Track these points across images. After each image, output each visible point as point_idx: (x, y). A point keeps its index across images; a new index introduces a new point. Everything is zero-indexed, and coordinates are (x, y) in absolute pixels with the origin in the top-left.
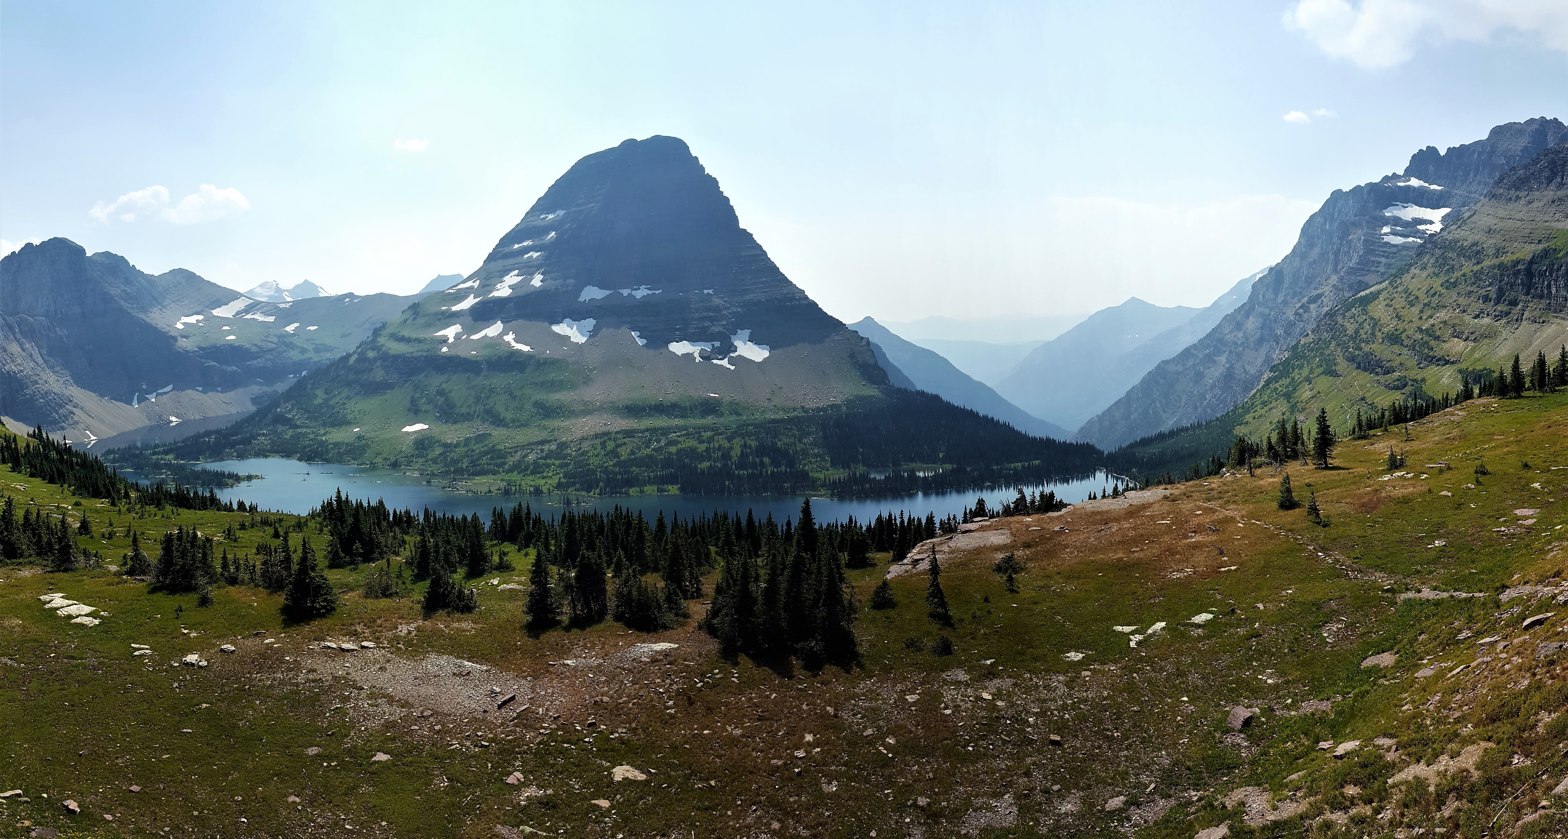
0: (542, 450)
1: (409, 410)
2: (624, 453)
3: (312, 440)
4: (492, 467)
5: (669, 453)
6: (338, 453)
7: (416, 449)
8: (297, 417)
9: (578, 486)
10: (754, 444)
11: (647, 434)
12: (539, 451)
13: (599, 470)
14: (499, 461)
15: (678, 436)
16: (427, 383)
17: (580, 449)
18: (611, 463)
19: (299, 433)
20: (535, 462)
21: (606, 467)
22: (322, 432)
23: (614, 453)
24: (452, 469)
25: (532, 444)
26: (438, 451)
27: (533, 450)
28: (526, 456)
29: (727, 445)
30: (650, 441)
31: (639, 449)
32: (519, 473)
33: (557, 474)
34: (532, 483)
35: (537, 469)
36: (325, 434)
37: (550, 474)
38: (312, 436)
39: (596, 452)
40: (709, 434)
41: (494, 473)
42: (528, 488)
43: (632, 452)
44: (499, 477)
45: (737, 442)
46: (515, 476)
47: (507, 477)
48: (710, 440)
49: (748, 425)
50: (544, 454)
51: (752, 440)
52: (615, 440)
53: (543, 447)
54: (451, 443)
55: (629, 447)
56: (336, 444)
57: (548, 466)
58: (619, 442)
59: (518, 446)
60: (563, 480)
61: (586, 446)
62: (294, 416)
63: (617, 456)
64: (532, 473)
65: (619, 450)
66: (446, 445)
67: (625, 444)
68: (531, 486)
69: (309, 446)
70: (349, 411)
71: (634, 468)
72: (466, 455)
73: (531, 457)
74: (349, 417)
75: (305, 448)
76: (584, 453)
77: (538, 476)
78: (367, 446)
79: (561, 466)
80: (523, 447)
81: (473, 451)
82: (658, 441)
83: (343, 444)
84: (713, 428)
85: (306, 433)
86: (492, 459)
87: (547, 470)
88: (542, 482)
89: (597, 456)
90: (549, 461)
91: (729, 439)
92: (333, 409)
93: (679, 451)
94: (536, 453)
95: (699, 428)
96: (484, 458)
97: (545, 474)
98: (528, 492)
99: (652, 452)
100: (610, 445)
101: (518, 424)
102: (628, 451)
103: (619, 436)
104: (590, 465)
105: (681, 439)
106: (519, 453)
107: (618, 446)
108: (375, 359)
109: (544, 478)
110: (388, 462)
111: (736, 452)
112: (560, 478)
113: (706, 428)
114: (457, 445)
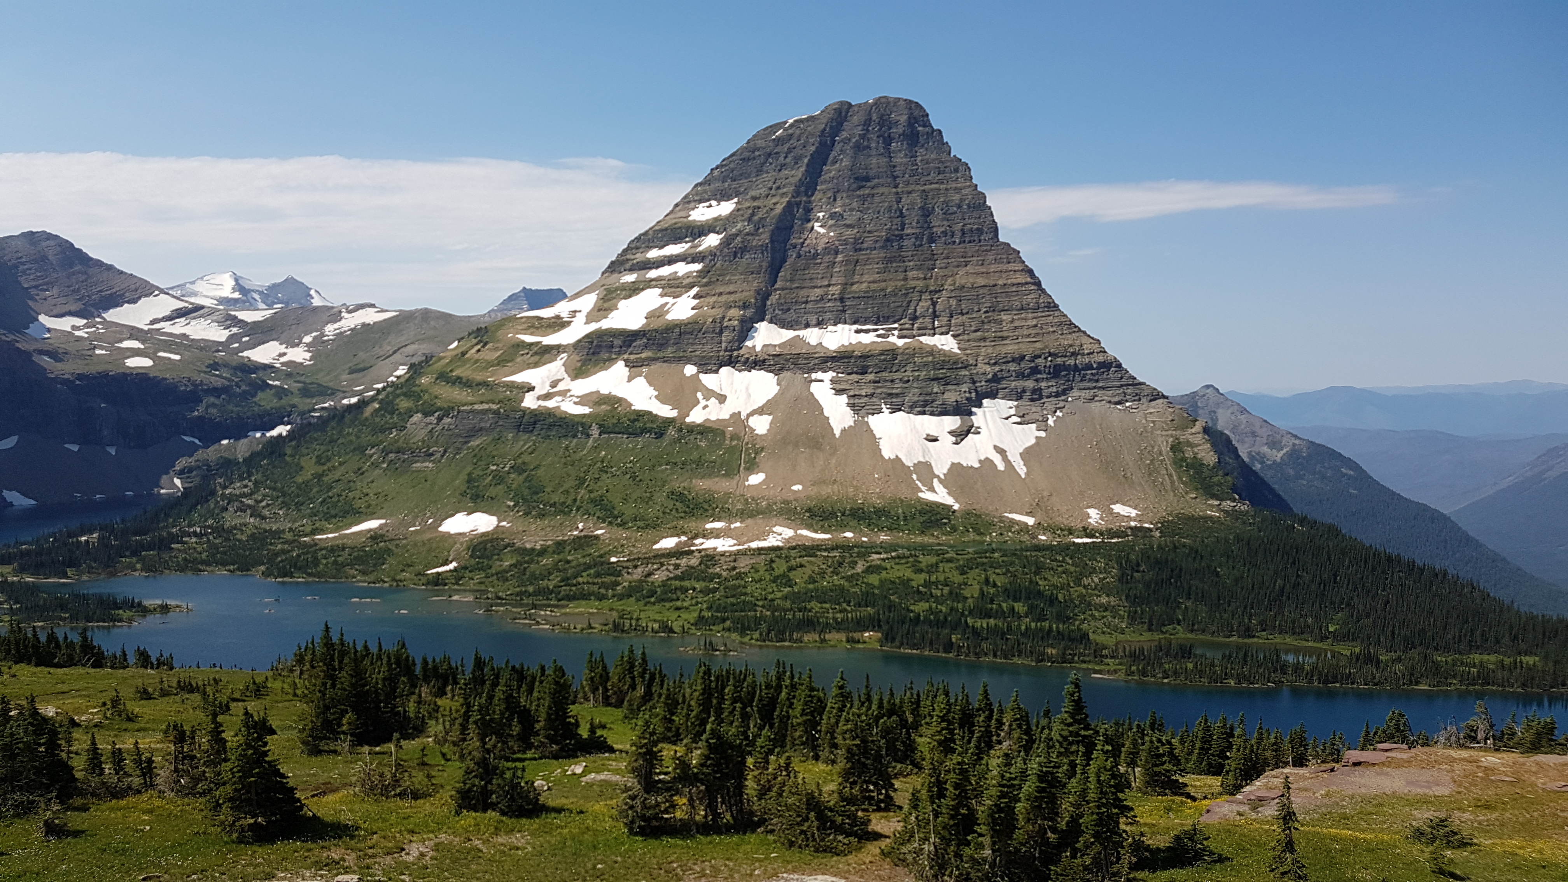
0: (677, 567)
2: (799, 578)
3: (291, 542)
4: (595, 588)
5: (867, 584)
6: (336, 563)
7: (473, 557)
8: (263, 504)
9: (727, 624)
10: (1000, 580)
11: (836, 552)
12: (671, 568)
13: (760, 603)
14: (608, 579)
15: (883, 560)
16: (495, 452)
18: (779, 595)
19: (266, 531)
20: (664, 584)
21: (772, 600)
22: (308, 529)
23: (785, 580)
24: (532, 589)
25: (662, 555)
26: (509, 560)
27: (662, 565)
28: (649, 574)
29: (957, 578)
30: (840, 564)
31: (823, 575)
32: (638, 600)
33: (697, 603)
34: (658, 617)
35: (667, 594)
36: (313, 532)
37: (685, 604)
38: (289, 536)
39: (757, 577)
40: (933, 559)
41: (601, 598)
42: (650, 625)
43: (812, 580)
44: (605, 603)
45: (975, 576)
46: (632, 606)
47: (618, 605)
48: (933, 568)
49: (993, 551)
50: (678, 572)
51: (999, 574)
52: (788, 558)
53: (678, 562)
54: (533, 550)
55: (808, 572)
56: (332, 549)
57: (684, 590)
58: (793, 563)
59: (639, 559)
60: (705, 613)
61: (743, 565)
62: (257, 501)
63: (790, 583)
64: (660, 600)
65: (792, 575)
66: (523, 551)
67: (801, 566)
68: (655, 621)
69: (284, 552)
70: (359, 493)
71: (813, 604)
72: (556, 568)
73: (659, 577)
74: (358, 503)
75: (276, 555)
76: (739, 576)
77: (668, 605)
78: (388, 551)
79: (704, 591)
80: (646, 560)
81: (567, 562)
82: (853, 565)
83: (345, 548)
84: (938, 550)
85: (279, 532)
86: (598, 575)
87: (683, 596)
88: (674, 615)
89: (759, 581)
90: (686, 584)
91: (962, 570)
92: (331, 488)
93: (884, 583)
94: (667, 569)
95: (916, 549)
96: (584, 574)
97: (679, 604)
98: (650, 629)
99: (842, 582)
100: (781, 567)
101: (640, 524)
102: (806, 577)
103: (793, 553)
104: (746, 594)
105: (888, 564)
106: (640, 570)
107: (791, 569)
108: (410, 413)
109: (677, 608)
110: (424, 579)
111: (972, 591)
112: (701, 610)
113: (927, 550)
114: (543, 552)
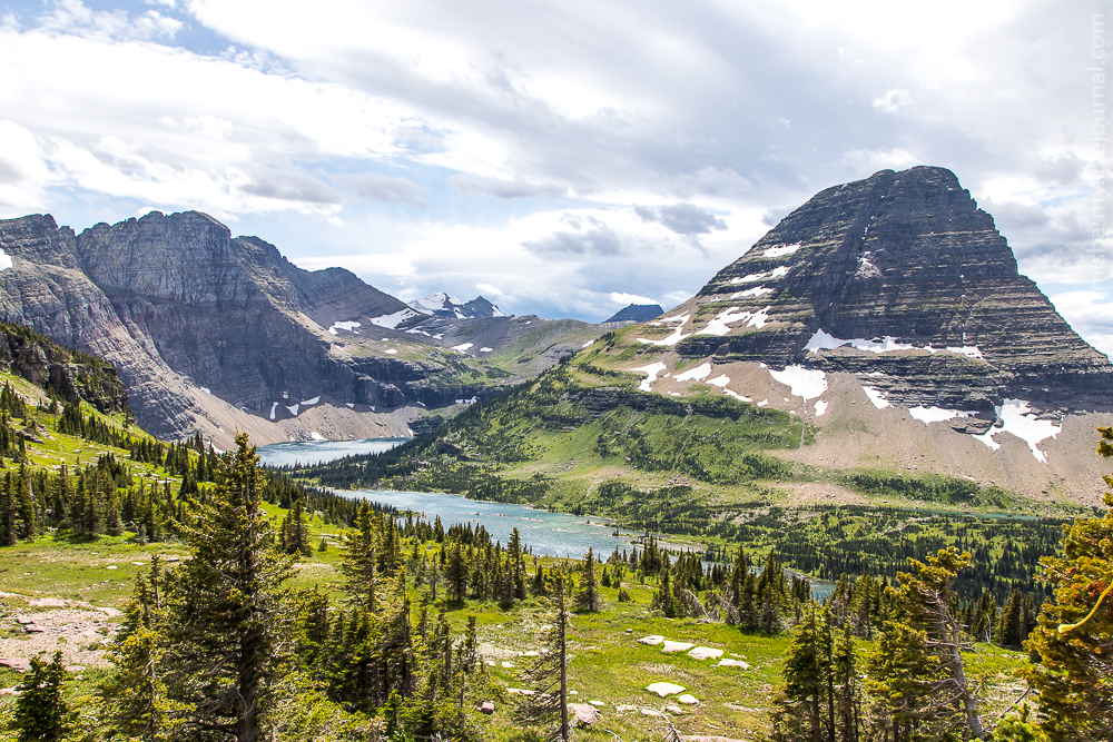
0: (751, 515)
1: (596, 450)
2: (850, 533)
3: (484, 476)
4: (691, 525)
5: (907, 541)
6: (512, 492)
7: (602, 495)
8: (466, 449)
9: (794, 562)
10: (1021, 546)
11: (879, 514)
12: (747, 515)
13: (819, 548)
14: (699, 520)
15: (919, 522)
16: (618, 422)
17: (796, 520)
18: (834, 543)
19: (468, 467)
20: (743, 527)
21: (828, 546)
22: (495, 467)
23: (837, 531)
24: (644, 522)
25: (740, 505)
26: (627, 500)
27: (740, 513)
28: (731, 519)
29: (984, 542)
30: (883, 523)
31: (869, 530)
32: (723, 537)
33: (769, 544)
34: (738, 550)
35: (744, 535)
36: (498, 470)
37: (760, 543)
38: (483, 471)
39: (815, 527)
40: (961, 525)
41: (694, 533)
43: (860, 533)
44: (700, 538)
45: (1000, 540)
46: (718, 540)
47: (708, 540)
48: (961, 532)
49: (1014, 521)
50: (753, 519)
51: (1019, 541)
52: (839, 516)
53: (753, 510)
54: (644, 493)
55: (857, 526)
56: (510, 483)
57: (758, 533)
58: (844, 519)
59: (722, 506)
60: (776, 552)
61: (804, 517)
62: (463, 447)
63: (842, 535)
64: (739, 539)
65: (843, 528)
66: (637, 495)
67: (851, 522)
69: (480, 482)
70: (526, 446)
71: (862, 552)
72: (661, 508)
73: (738, 521)
74: (526, 452)
75: (475, 484)
76: (801, 526)
77: (746, 542)
78: (546, 486)
79: (773, 535)
80: (728, 508)
81: (669, 504)
82: (894, 524)
83: (518, 482)
84: (965, 518)
85: (477, 468)
86: (691, 516)
87: (757, 537)
88: (751, 551)
89: (817, 531)
90: (759, 528)
91: (988, 536)
92: (508, 442)
93: (920, 540)
94: (745, 516)
95: (946, 516)
96: (682, 514)
97: (754, 543)
99: (885, 537)
100: (833, 521)
101: (723, 480)
102: (855, 531)
103: (845, 512)
104: (807, 540)
105: (924, 527)
106: (723, 515)
107: (842, 524)
108: (561, 392)
109: (753, 546)
110: (570, 509)
111: (997, 553)
112: (772, 549)
113: (956, 517)
114: (651, 496)
